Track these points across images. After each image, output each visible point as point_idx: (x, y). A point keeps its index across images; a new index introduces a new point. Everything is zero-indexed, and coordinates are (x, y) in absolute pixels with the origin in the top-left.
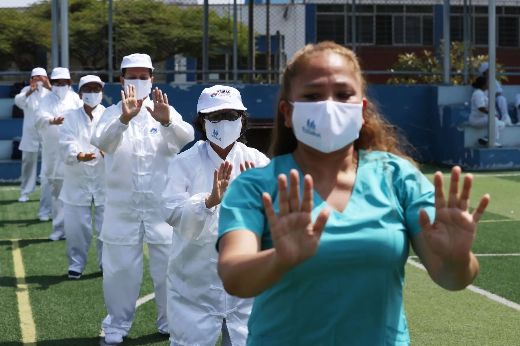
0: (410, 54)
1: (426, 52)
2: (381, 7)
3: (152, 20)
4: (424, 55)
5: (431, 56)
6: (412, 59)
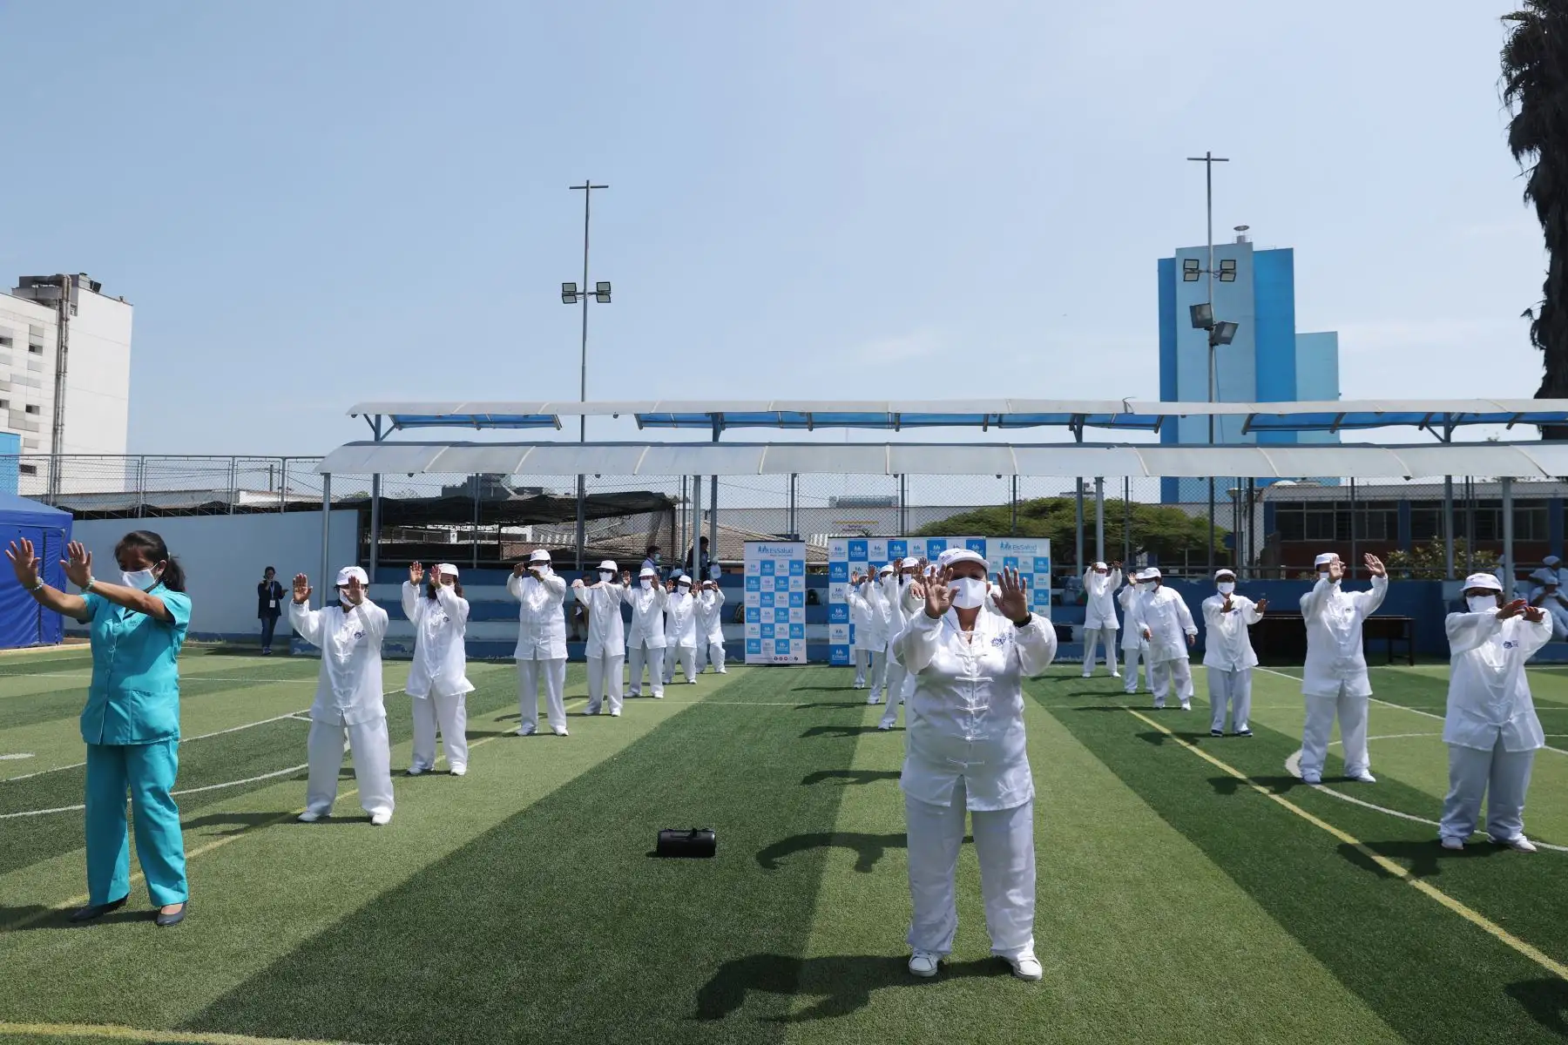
0: (1400, 550)
1: (1418, 549)
3: (1131, 519)
4: (1416, 551)
5: (1424, 553)
6: (1403, 556)
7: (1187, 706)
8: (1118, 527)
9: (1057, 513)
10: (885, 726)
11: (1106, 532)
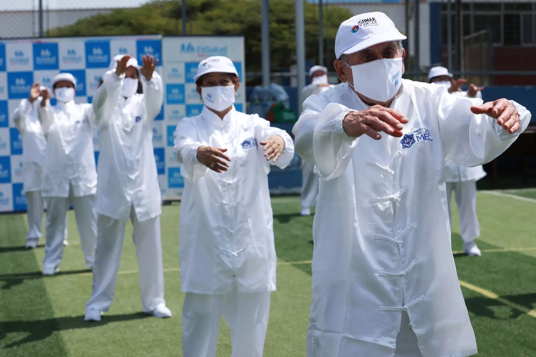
2: (508, 6)
7: (475, 250)
8: (284, 29)
9: (208, 13)
10: (95, 315)
11: (272, 35)
